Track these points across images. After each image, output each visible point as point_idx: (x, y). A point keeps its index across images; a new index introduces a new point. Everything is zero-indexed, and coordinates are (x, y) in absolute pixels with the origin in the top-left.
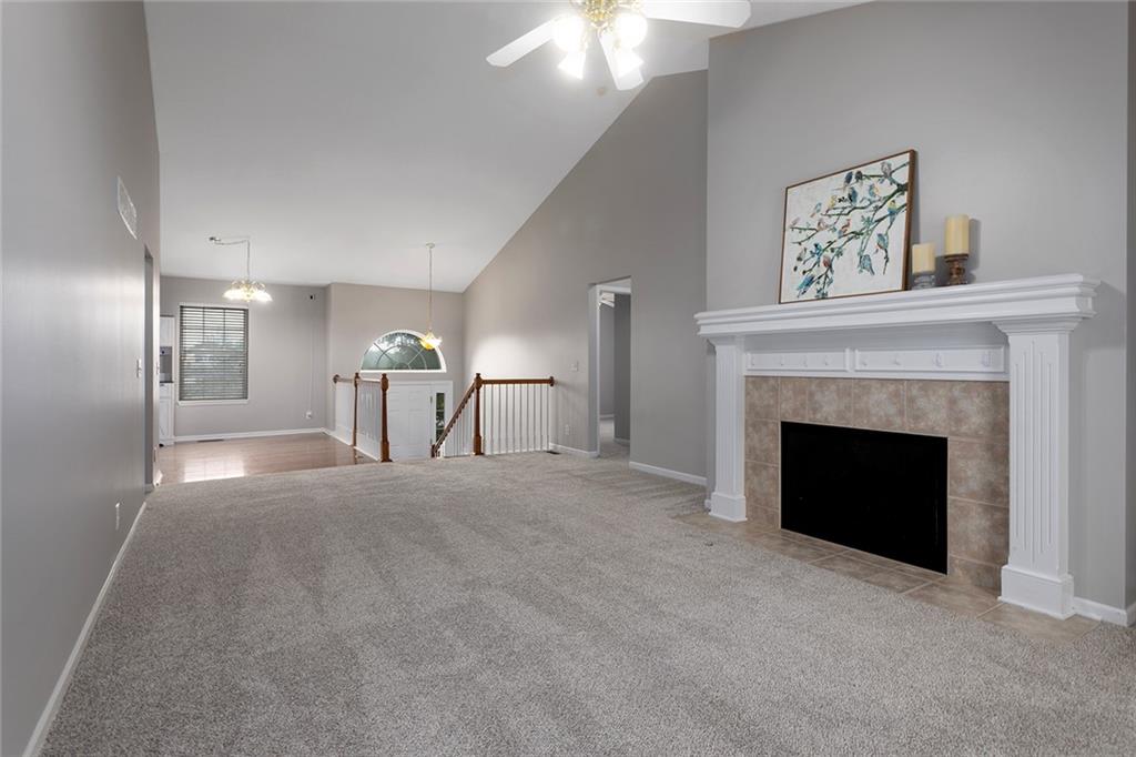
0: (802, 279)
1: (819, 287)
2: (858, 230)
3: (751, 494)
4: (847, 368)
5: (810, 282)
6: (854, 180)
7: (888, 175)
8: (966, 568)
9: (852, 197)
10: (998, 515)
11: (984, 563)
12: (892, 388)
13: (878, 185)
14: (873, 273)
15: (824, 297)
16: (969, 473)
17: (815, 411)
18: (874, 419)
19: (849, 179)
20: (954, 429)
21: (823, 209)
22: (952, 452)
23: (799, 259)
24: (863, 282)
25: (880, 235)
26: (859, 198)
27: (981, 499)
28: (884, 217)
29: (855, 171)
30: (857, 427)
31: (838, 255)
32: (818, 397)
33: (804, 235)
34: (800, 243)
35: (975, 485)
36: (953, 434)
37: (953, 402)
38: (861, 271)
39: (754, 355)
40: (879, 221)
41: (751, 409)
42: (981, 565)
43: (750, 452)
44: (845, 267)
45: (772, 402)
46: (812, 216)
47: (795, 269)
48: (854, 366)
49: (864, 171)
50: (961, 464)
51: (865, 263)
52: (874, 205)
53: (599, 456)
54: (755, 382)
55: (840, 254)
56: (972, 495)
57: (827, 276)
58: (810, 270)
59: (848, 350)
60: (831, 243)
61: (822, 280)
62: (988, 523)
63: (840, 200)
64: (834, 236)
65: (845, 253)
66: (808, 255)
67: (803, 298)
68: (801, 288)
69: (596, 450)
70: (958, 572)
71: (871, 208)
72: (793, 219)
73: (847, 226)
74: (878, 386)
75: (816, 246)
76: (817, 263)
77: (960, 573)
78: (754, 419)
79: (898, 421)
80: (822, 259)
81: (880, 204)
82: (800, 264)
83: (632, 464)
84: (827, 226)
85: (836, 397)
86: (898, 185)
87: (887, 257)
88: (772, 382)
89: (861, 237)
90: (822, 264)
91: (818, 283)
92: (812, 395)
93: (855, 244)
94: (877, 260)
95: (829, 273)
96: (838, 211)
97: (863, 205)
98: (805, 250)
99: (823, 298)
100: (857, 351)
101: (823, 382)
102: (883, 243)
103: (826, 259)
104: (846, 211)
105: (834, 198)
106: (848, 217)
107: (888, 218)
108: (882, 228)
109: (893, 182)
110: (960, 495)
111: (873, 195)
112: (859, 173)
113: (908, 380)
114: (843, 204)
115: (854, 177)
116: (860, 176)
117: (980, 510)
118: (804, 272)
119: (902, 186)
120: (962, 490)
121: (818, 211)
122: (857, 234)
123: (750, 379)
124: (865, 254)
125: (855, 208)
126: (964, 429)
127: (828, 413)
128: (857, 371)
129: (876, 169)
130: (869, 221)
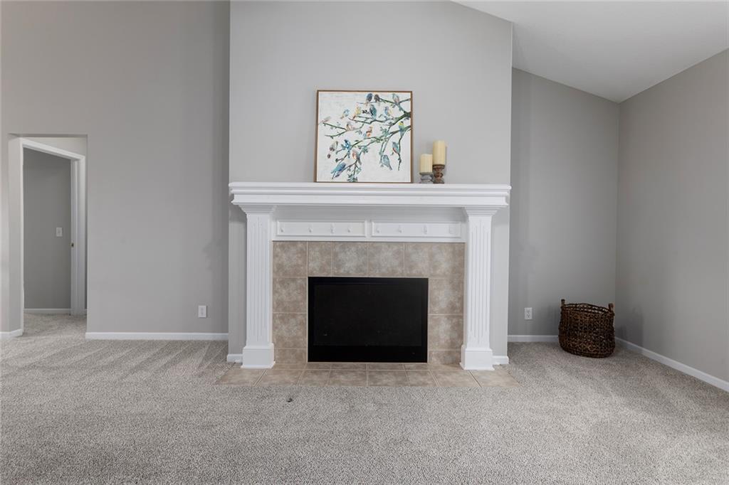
0: (336, 165)
1: (350, 173)
2: (378, 137)
3: (278, 340)
4: (366, 235)
5: (342, 168)
6: (373, 100)
7: (397, 103)
8: (438, 356)
9: (373, 112)
10: (455, 320)
11: (447, 350)
12: (395, 248)
13: (391, 108)
14: (391, 168)
15: (355, 181)
16: (440, 298)
17: (339, 267)
18: (384, 270)
19: (370, 98)
20: (432, 272)
21: (351, 115)
22: (432, 287)
23: (332, 149)
24: (383, 174)
25: (394, 143)
26: (378, 114)
27: (446, 313)
28: (396, 132)
29: (374, 94)
30: (372, 276)
31: (364, 152)
32: (341, 256)
33: (335, 131)
34: (332, 137)
35: (443, 305)
36: (432, 275)
37: (432, 256)
38: (382, 166)
39: (282, 223)
40: (393, 133)
41: (278, 268)
42: (446, 352)
43: (278, 305)
44: (370, 161)
45: (300, 262)
46: (341, 118)
47: (329, 156)
48: (371, 232)
49: (381, 95)
50: (436, 293)
51: (384, 159)
52: (389, 121)
53: (25, 334)
54: (282, 246)
55: (365, 151)
56: (442, 311)
57: (356, 166)
58: (342, 159)
59: (366, 222)
60: (358, 142)
61: (352, 168)
62: (450, 326)
63: (364, 112)
64: (360, 137)
65: (369, 150)
66: (339, 148)
67: (336, 180)
68: (334, 172)
69: (19, 328)
70: (434, 359)
71: (387, 123)
72: (325, 117)
73: (370, 132)
74: (387, 247)
75: (346, 141)
76: (348, 154)
77: (435, 360)
78: (282, 277)
79: (399, 270)
80: (351, 152)
81: (393, 122)
82: (333, 154)
83: (91, 335)
84: (354, 129)
85: (355, 256)
86: (405, 112)
87: (399, 159)
88: (300, 245)
89: (381, 142)
90: (351, 156)
91: (349, 170)
92: (336, 255)
93: (377, 146)
94: (394, 159)
95: (358, 163)
96: (363, 120)
97: (381, 119)
98: (337, 143)
99: (353, 182)
100: (373, 224)
101: (345, 245)
102: (397, 148)
103: (355, 151)
104: (369, 121)
105: (358, 109)
106: (370, 125)
107: (399, 133)
108: (396, 138)
109: (401, 109)
110: (435, 313)
111: (388, 114)
112: (377, 96)
113: (405, 242)
114: (365, 115)
115: (373, 98)
116: (377, 99)
117: (446, 319)
118: (337, 160)
119: (408, 113)
120: (436, 309)
121: (346, 116)
122: (378, 140)
123: (278, 244)
124: (384, 154)
125: (375, 120)
126: (438, 272)
127: (350, 268)
128: (373, 237)
129: (389, 97)
130: (386, 131)
